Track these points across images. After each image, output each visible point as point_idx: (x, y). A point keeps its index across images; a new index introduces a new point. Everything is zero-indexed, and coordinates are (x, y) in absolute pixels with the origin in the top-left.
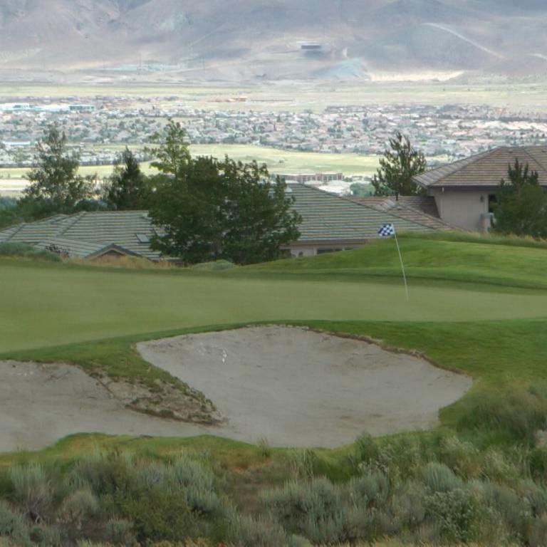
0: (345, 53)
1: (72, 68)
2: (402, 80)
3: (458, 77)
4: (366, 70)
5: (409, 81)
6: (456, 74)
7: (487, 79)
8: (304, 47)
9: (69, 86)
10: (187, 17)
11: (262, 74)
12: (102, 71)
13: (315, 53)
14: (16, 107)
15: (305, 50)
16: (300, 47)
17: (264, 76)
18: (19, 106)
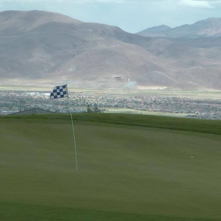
0: (129, 80)
1: (42, 82)
2: (148, 89)
3: (166, 88)
4: (137, 86)
5: (151, 89)
6: (165, 88)
7: (175, 89)
8: (115, 78)
9: (43, 87)
10: (77, 67)
11: (103, 86)
12: (52, 83)
13: (119, 80)
14: (35, 94)
15: (116, 79)
16: (114, 77)
17: (104, 86)
18: (36, 93)
